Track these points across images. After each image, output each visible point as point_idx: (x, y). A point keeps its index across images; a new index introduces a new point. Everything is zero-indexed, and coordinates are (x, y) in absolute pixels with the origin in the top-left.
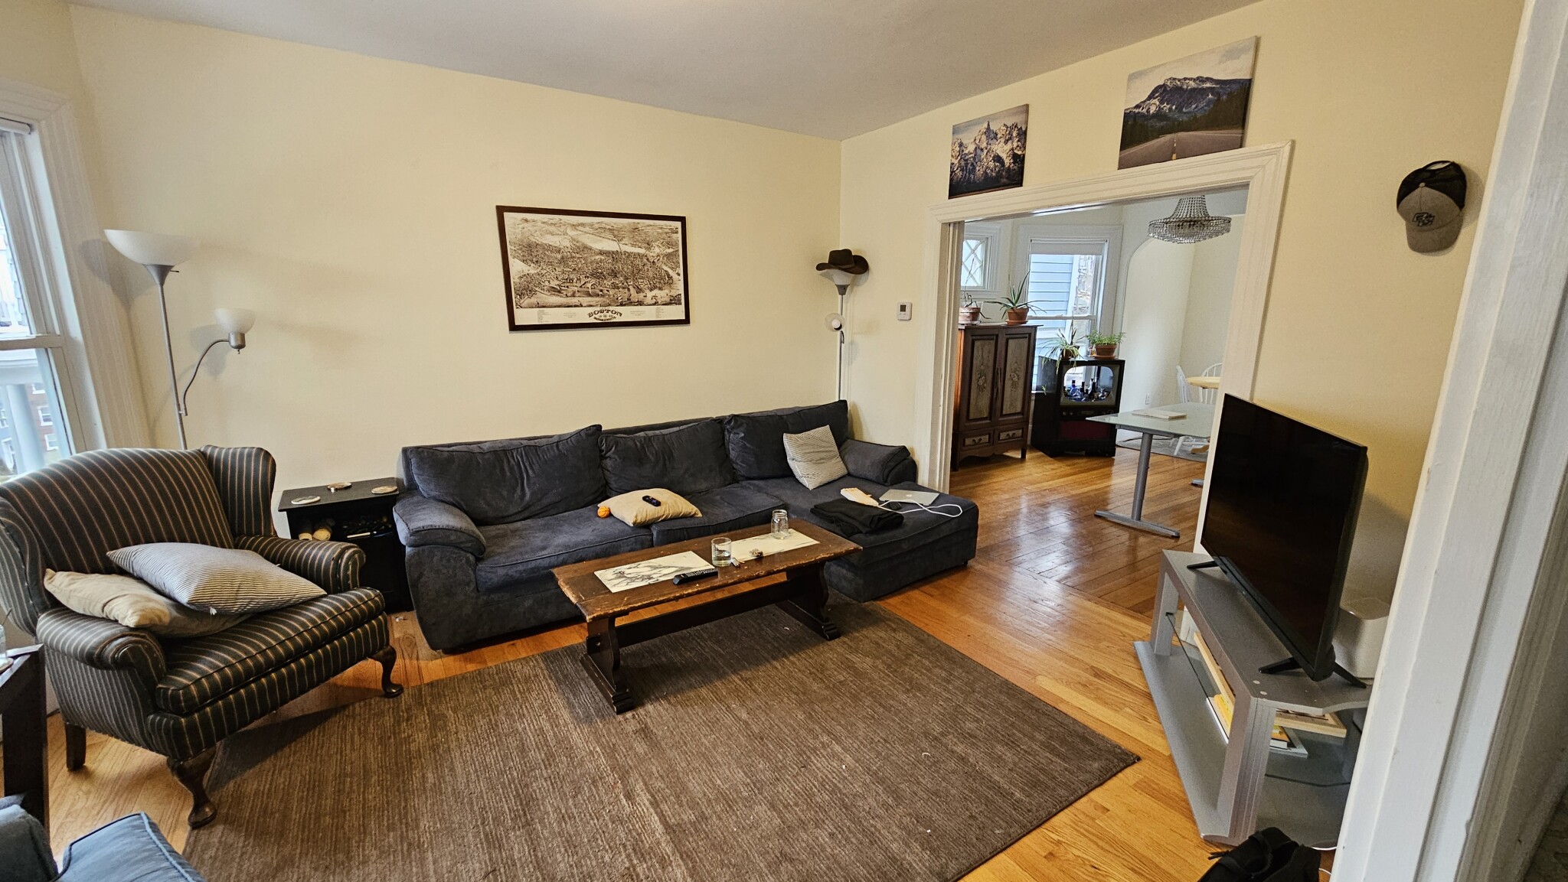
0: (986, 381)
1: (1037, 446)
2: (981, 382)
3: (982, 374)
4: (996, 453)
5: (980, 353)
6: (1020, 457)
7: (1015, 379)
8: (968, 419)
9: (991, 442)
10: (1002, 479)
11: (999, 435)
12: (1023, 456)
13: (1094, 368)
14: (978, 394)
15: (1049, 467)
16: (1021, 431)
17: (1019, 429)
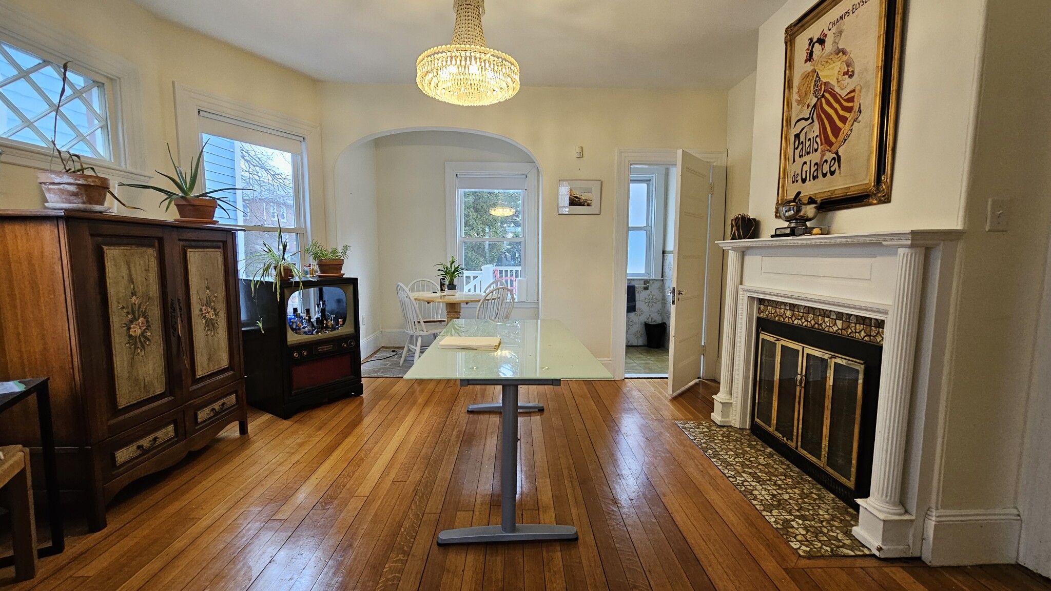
0: (148, 327)
1: (261, 406)
2: (136, 330)
3: (135, 313)
4: (192, 449)
5: (124, 271)
6: (237, 434)
7: (211, 315)
8: (115, 410)
9: (179, 434)
10: (219, 510)
11: (196, 416)
12: (243, 430)
13: (313, 291)
14: (133, 354)
15: (292, 442)
16: (234, 396)
17: (231, 394)
